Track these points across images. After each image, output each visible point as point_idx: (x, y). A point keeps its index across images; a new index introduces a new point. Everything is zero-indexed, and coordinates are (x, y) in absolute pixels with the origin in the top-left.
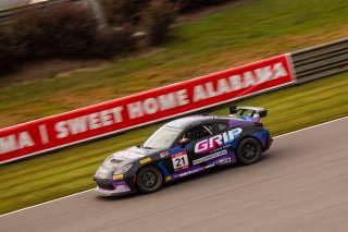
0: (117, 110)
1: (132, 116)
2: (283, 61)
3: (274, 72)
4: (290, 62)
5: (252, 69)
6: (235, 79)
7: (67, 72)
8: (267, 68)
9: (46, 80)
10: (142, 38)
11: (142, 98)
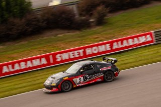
0: (81, 51)
1: (87, 54)
2: (151, 34)
3: (147, 39)
4: (153, 34)
5: (137, 37)
6: (130, 40)
8: (144, 37)
9: (53, 37)
10: (93, 22)
11: (92, 47)
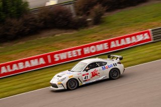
0: (79, 50)
1: (85, 53)
2: (148, 32)
3: (144, 37)
4: (151, 33)
5: (135, 35)
6: (128, 39)
7: (59, 34)
8: (141, 35)
9: (50, 37)
10: (90, 21)
11: (90, 46)
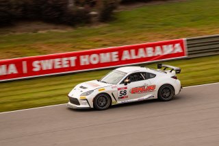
0: (73, 59)
1: (82, 64)
2: (181, 43)
3: (174, 49)
4: (185, 44)
5: (161, 45)
6: (150, 50)
7: (45, 31)
8: (171, 46)
9: (30, 33)
10: (95, 16)
11: (90, 54)
